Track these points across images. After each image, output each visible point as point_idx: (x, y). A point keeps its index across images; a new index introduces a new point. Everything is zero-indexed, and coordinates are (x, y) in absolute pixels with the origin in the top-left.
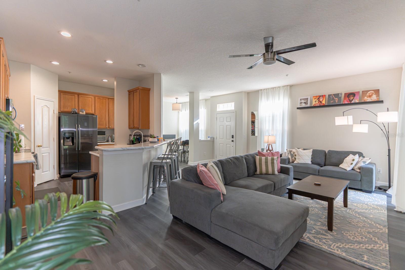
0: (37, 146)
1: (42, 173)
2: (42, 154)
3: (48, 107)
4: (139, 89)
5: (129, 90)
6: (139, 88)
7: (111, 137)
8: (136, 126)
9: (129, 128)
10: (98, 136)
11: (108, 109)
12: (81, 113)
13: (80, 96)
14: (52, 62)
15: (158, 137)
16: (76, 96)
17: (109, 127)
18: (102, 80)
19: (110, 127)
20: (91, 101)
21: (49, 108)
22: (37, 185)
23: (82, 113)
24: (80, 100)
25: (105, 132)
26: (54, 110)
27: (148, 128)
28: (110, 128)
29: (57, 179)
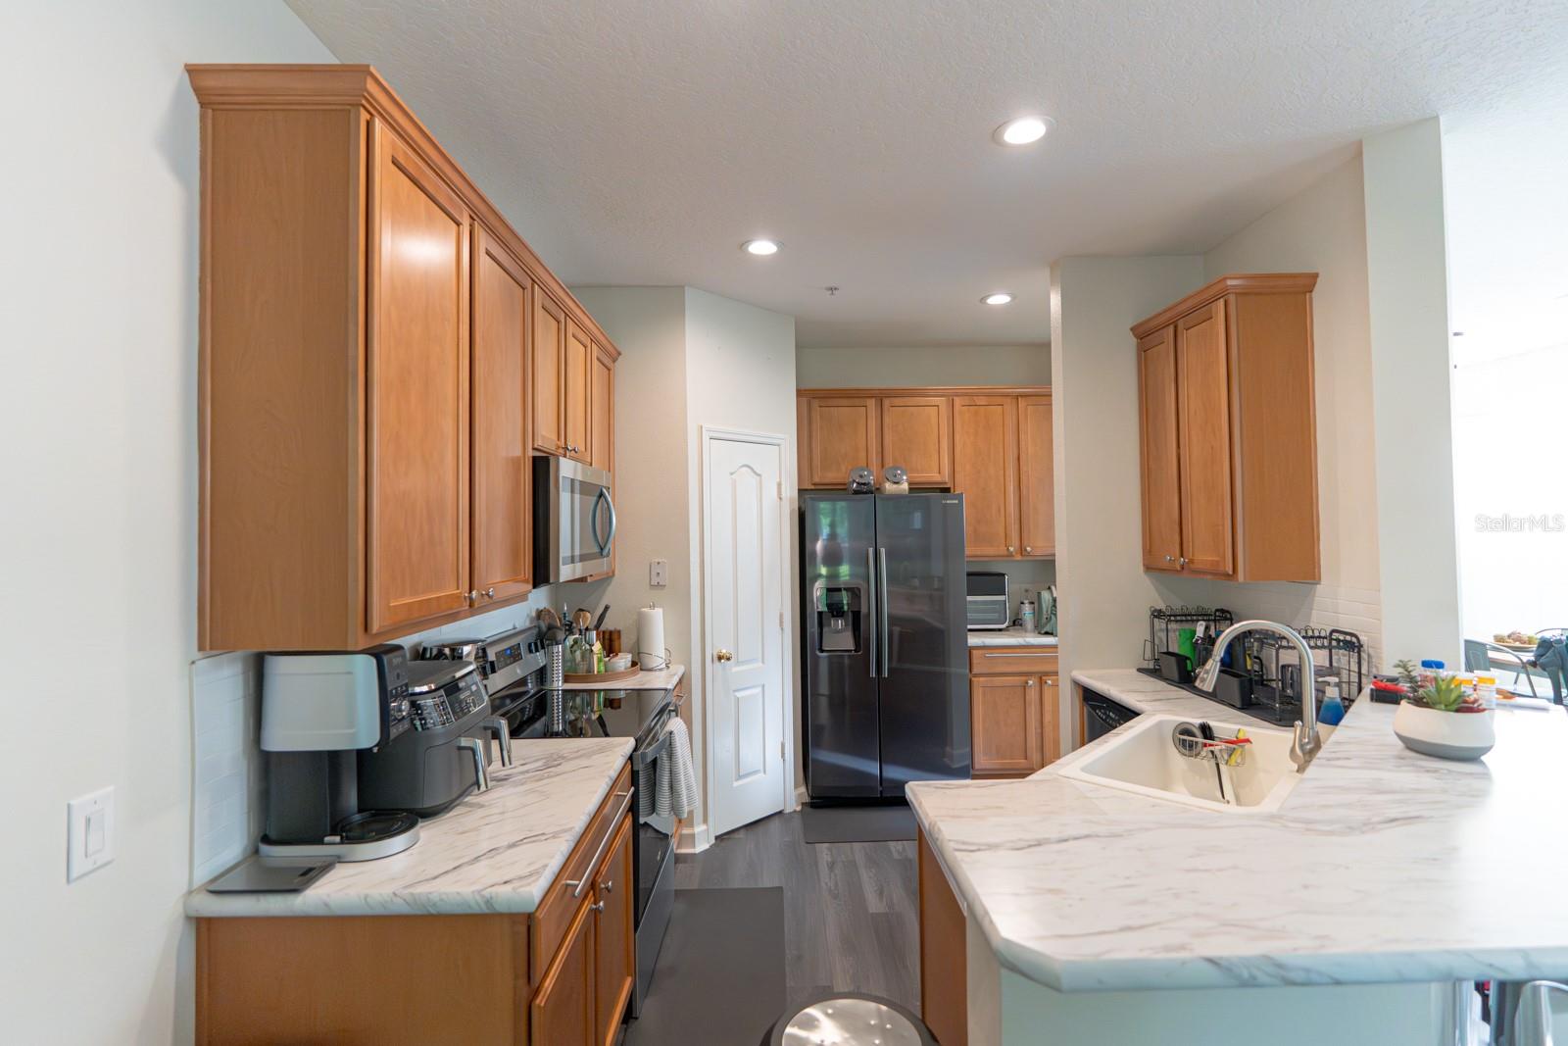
0: (716, 659)
1: (736, 784)
2: (735, 691)
3: (755, 473)
4: (1223, 294)
5: (1140, 321)
6: (1226, 288)
7: (1032, 603)
8: (1203, 557)
9: (1149, 568)
10: (969, 598)
11: (1016, 455)
12: (889, 487)
13: (887, 402)
14: (748, 242)
15: (1440, 665)
16: (872, 403)
17: (1022, 550)
18: (983, 300)
19: (1029, 549)
20: (934, 420)
21: (759, 475)
22: (713, 841)
23: (895, 486)
24: (887, 420)
25: (1003, 575)
26: (779, 485)
27: (1305, 569)
28: (1029, 554)
29: (795, 811)
